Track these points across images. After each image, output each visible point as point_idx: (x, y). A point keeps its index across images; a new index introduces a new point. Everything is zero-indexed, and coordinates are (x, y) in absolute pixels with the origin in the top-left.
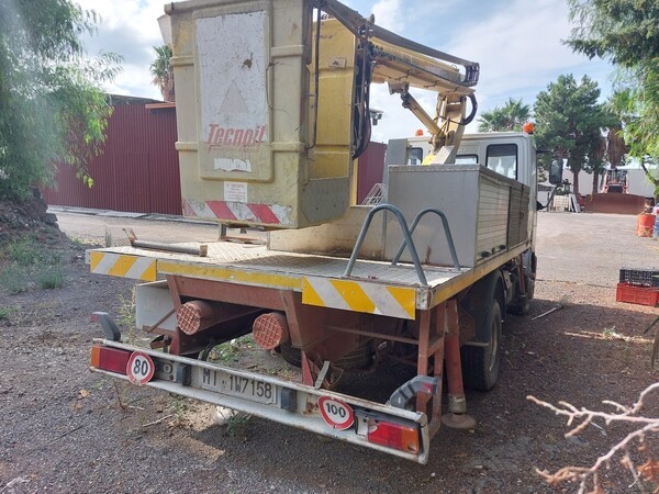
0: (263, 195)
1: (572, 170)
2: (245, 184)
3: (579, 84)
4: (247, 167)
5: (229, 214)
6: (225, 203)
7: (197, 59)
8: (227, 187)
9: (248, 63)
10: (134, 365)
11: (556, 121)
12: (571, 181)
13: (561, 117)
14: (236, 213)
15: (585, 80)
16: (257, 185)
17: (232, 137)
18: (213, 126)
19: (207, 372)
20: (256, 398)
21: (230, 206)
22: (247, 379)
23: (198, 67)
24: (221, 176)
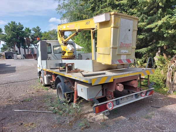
0: (129, 57)
1: (18, 48)
2: (126, 55)
3: (18, 24)
4: (127, 51)
5: (122, 62)
6: (121, 60)
7: (120, 27)
8: (122, 56)
9: (129, 30)
10: (108, 106)
11: (13, 34)
12: (18, 51)
13: (14, 33)
14: (123, 62)
15: (19, 23)
16: (128, 55)
17: (125, 45)
18: (121, 43)
19: (121, 99)
20: (131, 99)
21: (122, 60)
22: (129, 96)
23: (120, 29)
24: (122, 54)
